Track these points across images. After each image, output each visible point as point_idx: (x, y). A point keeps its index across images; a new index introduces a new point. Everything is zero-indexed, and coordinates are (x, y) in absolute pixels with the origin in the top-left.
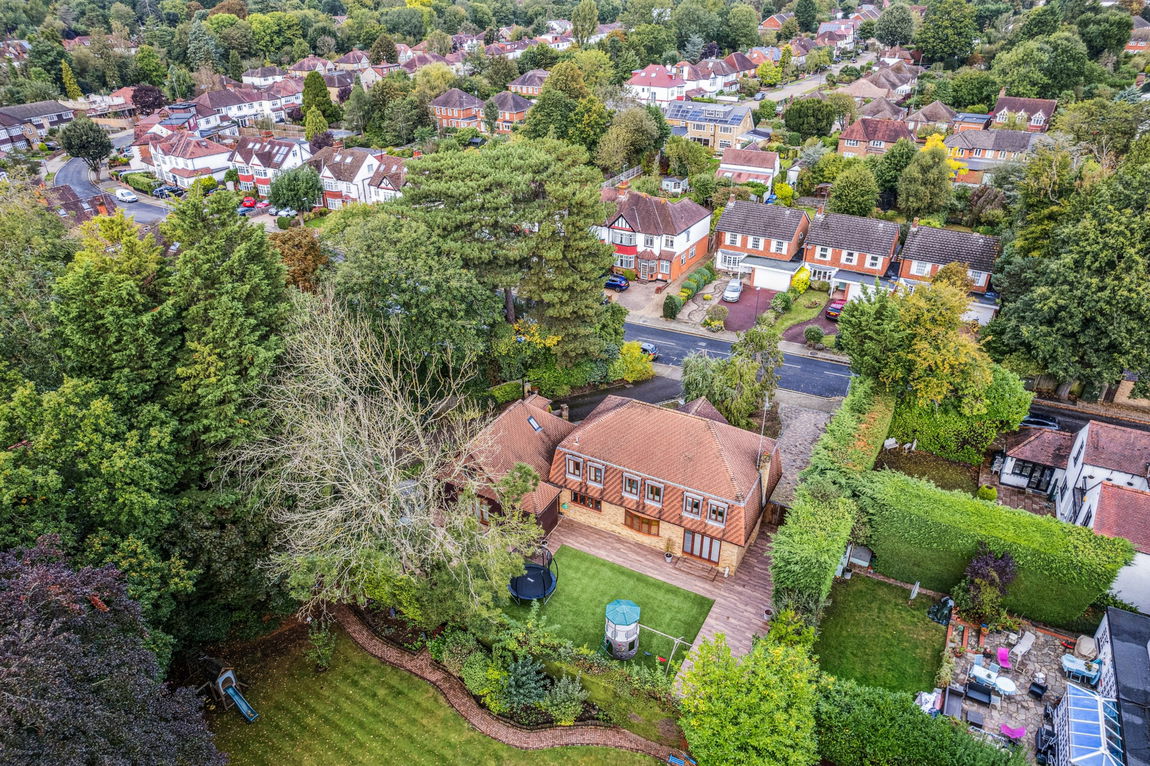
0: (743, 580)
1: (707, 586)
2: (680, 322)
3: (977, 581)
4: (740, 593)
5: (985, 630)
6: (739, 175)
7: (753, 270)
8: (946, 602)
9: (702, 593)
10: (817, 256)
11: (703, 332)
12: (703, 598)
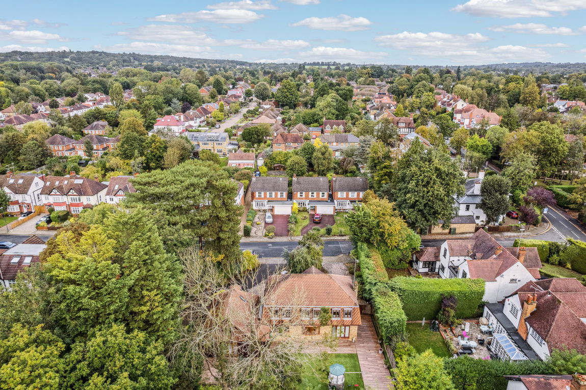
0: (361, 341)
1: (349, 349)
2: (253, 237)
3: (447, 309)
4: (364, 347)
5: (454, 327)
6: (239, 164)
7: (273, 207)
8: (434, 323)
9: (350, 352)
10: (299, 196)
11: (266, 239)
12: (351, 354)
